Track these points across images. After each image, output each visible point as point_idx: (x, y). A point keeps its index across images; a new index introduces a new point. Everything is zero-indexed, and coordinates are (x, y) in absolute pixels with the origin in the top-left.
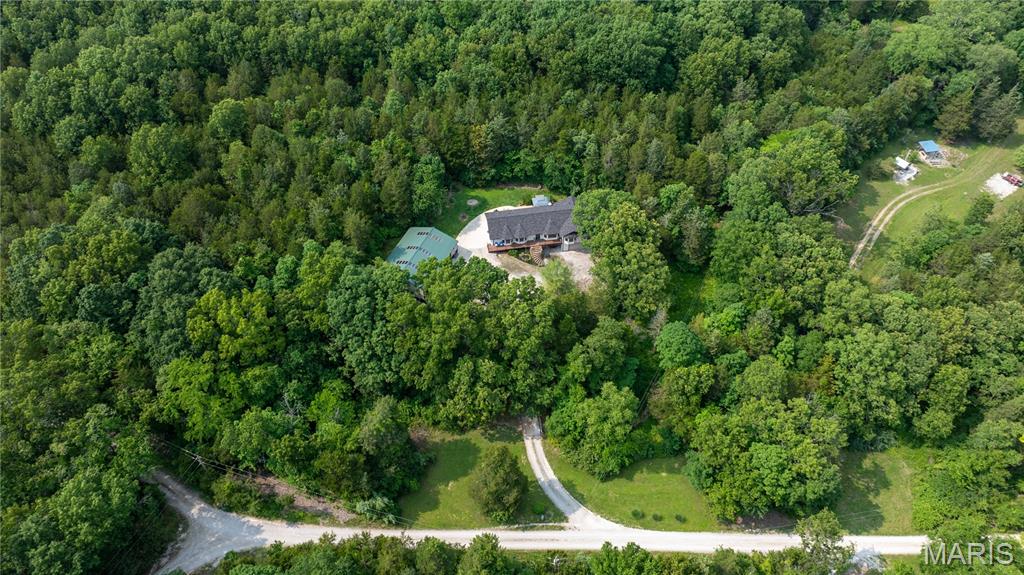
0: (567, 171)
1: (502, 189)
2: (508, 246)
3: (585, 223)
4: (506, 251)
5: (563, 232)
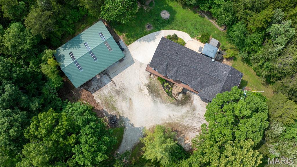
1: (196, 12)
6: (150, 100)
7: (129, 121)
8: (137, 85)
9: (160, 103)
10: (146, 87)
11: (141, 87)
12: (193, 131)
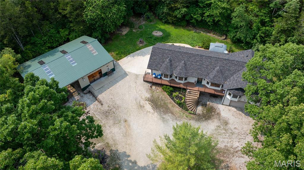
0: (254, 27)
1: (190, 30)
2: (165, 81)
3: (261, 82)
4: (161, 85)
5: (229, 84)
6: (156, 119)
7: (129, 156)
8: (135, 101)
9: (172, 121)
10: (147, 102)
11: (140, 103)
12: (237, 154)
